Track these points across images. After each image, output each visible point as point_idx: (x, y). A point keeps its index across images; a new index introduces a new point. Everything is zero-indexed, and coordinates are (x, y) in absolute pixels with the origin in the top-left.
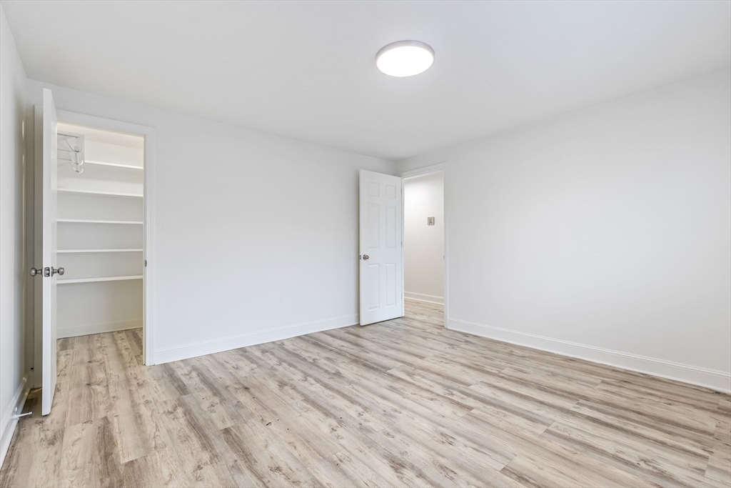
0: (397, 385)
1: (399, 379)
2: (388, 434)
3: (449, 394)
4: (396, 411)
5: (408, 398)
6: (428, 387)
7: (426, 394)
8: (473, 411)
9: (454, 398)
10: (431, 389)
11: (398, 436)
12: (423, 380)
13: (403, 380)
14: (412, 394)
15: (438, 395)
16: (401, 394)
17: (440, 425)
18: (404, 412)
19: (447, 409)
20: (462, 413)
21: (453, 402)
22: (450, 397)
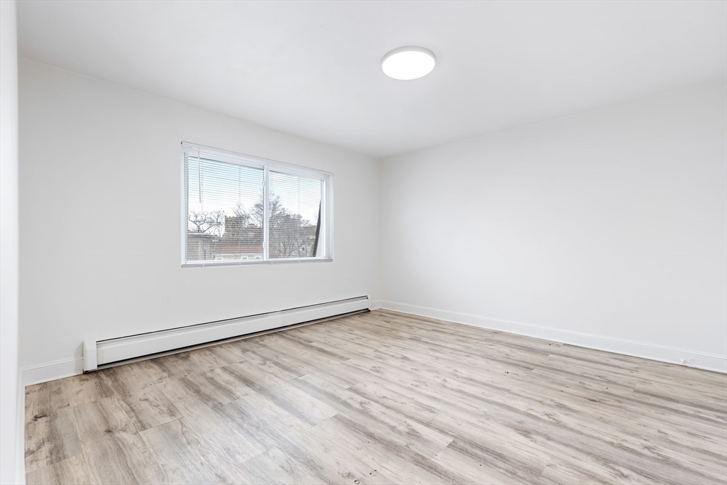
0: (427, 415)
1: (428, 425)
2: (416, 370)
3: (365, 403)
4: (417, 386)
5: (408, 398)
6: (388, 411)
7: (390, 403)
8: (348, 387)
9: (360, 398)
10: (384, 409)
11: (409, 369)
12: (393, 424)
13: (422, 423)
14: (406, 404)
15: (377, 402)
16: (417, 403)
17: (379, 377)
18: (409, 385)
19: (372, 389)
20: (359, 386)
21: (363, 395)
22: (365, 400)
